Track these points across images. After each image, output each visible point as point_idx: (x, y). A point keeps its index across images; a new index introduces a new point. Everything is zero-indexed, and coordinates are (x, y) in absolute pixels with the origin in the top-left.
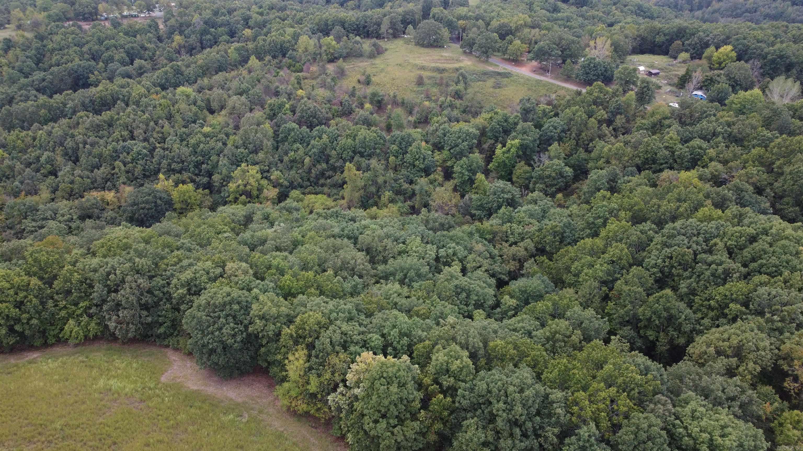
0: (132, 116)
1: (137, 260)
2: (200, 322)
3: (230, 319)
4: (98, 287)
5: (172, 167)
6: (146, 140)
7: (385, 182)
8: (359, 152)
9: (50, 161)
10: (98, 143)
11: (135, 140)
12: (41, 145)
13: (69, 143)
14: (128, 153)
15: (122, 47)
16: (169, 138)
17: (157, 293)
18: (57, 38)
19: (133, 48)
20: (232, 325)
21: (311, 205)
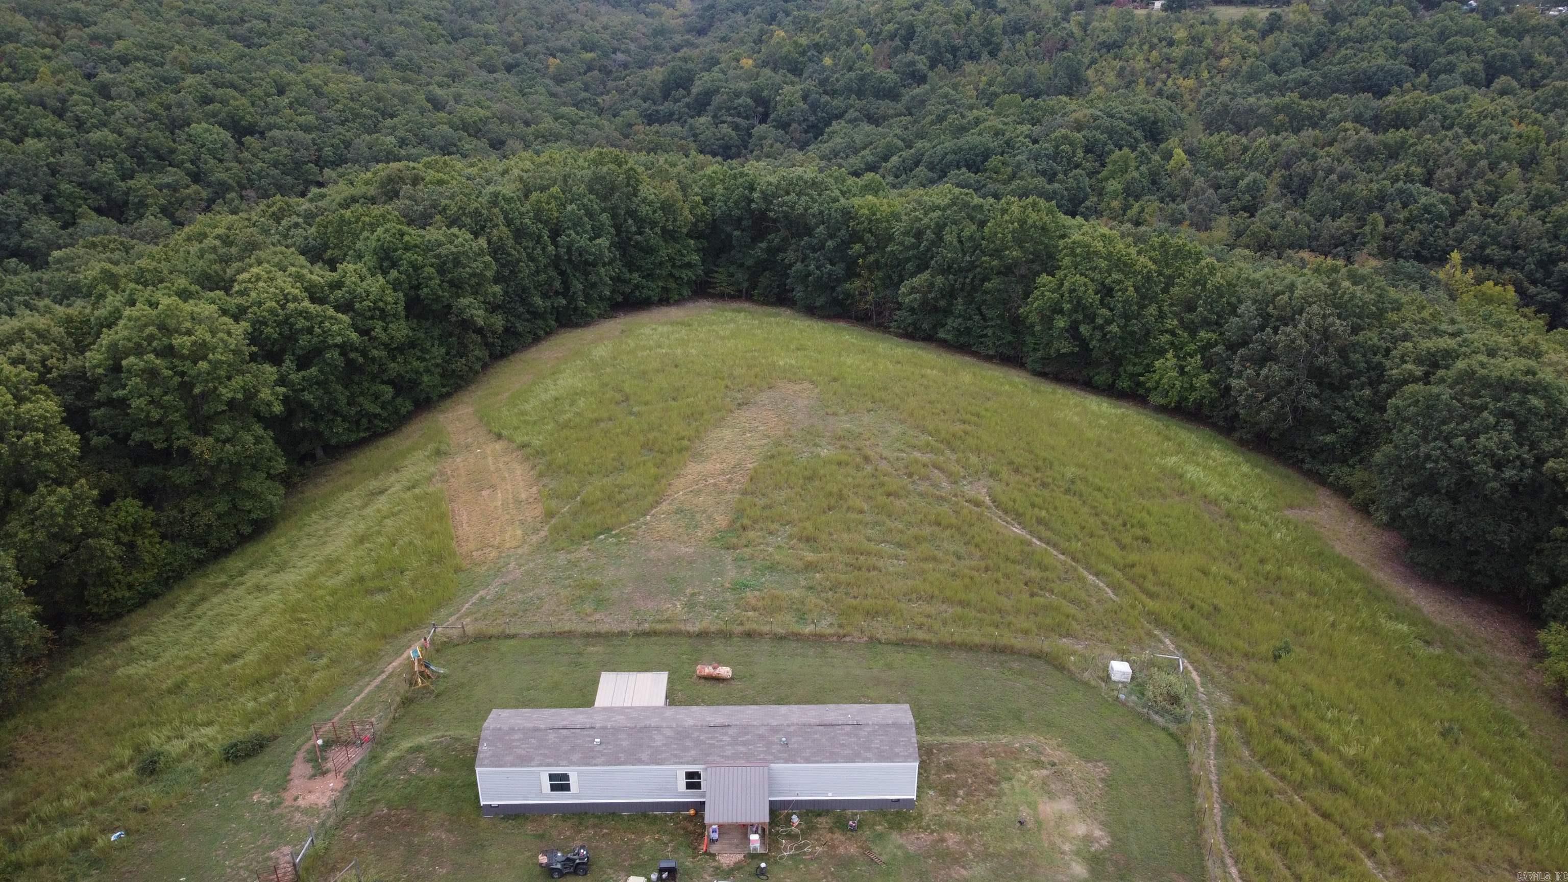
0: (1447, 143)
5: (1488, 251)
6: (1455, 192)
9: (1254, 189)
10: (1355, 177)
11: (1430, 186)
12: (1251, 163)
13: (1304, 166)
14: (1405, 206)
15: (1482, 51)
16: (1506, 197)
18: (1362, 21)
19: (1504, 57)
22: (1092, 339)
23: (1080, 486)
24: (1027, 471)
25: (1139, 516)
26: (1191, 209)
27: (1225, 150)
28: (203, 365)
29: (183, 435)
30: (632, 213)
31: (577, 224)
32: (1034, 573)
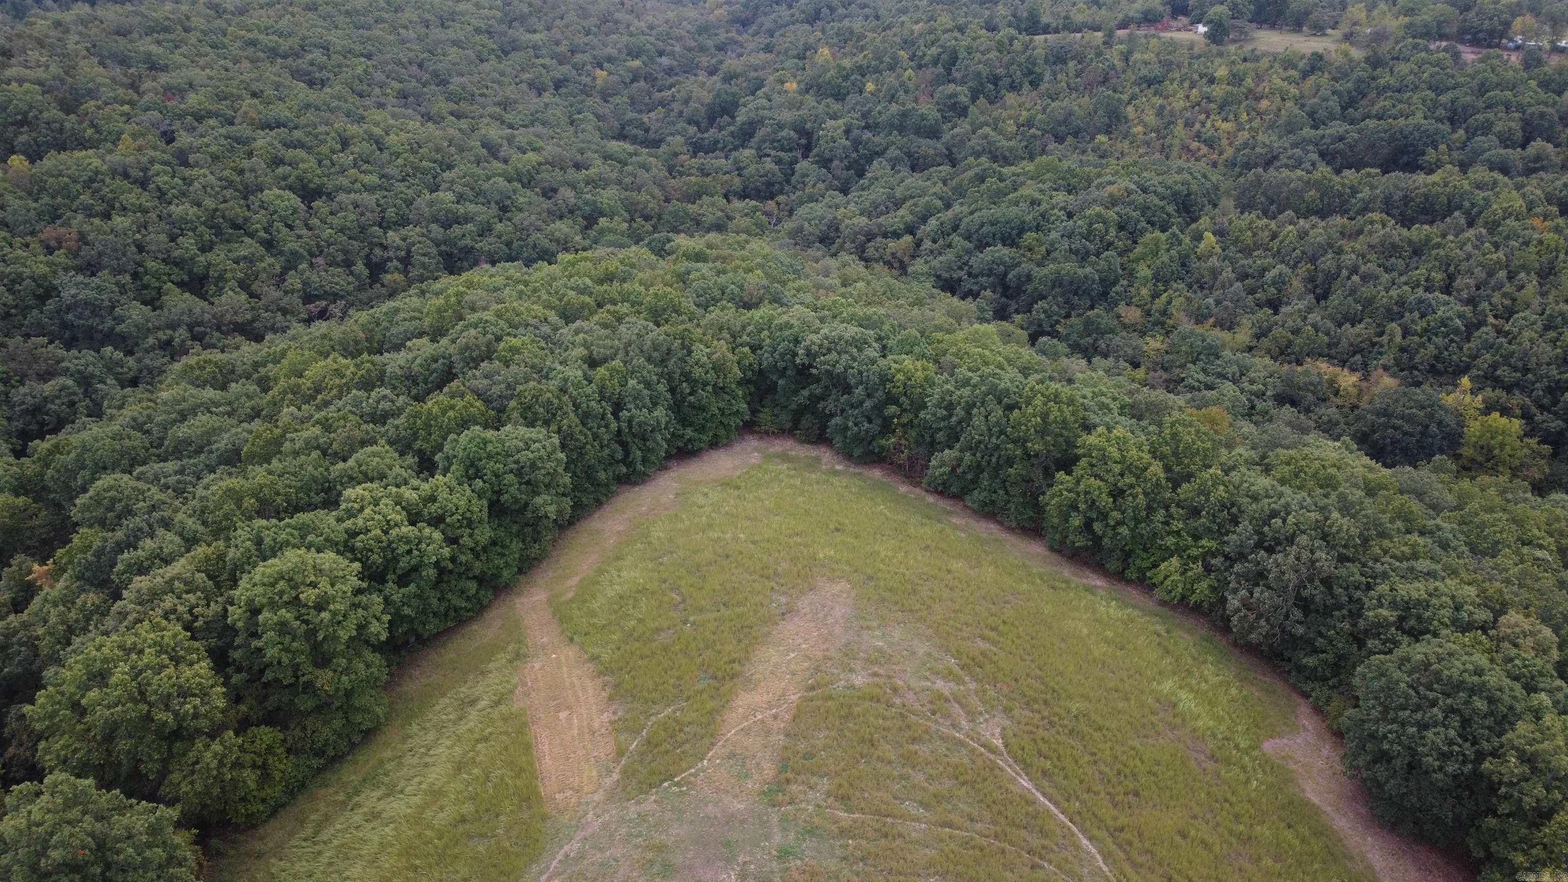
0: (1469, 248)
1: (1335, 515)
2: (1390, 688)
3: (1455, 721)
4: (1245, 527)
5: (1499, 372)
6: (1472, 301)
9: (1280, 283)
10: (1377, 278)
11: (1449, 294)
12: (1279, 251)
13: (1327, 262)
14: (1423, 316)
15: (1521, 108)
16: (1521, 314)
17: (1339, 591)
18: (1403, 68)
19: (1542, 115)
22: (1104, 535)
23: (1083, 726)
24: (1036, 706)
25: (1132, 764)
26: (1218, 302)
27: (1255, 235)
28: (325, 615)
29: (309, 671)
30: (687, 376)
31: (637, 397)
32: (1036, 842)
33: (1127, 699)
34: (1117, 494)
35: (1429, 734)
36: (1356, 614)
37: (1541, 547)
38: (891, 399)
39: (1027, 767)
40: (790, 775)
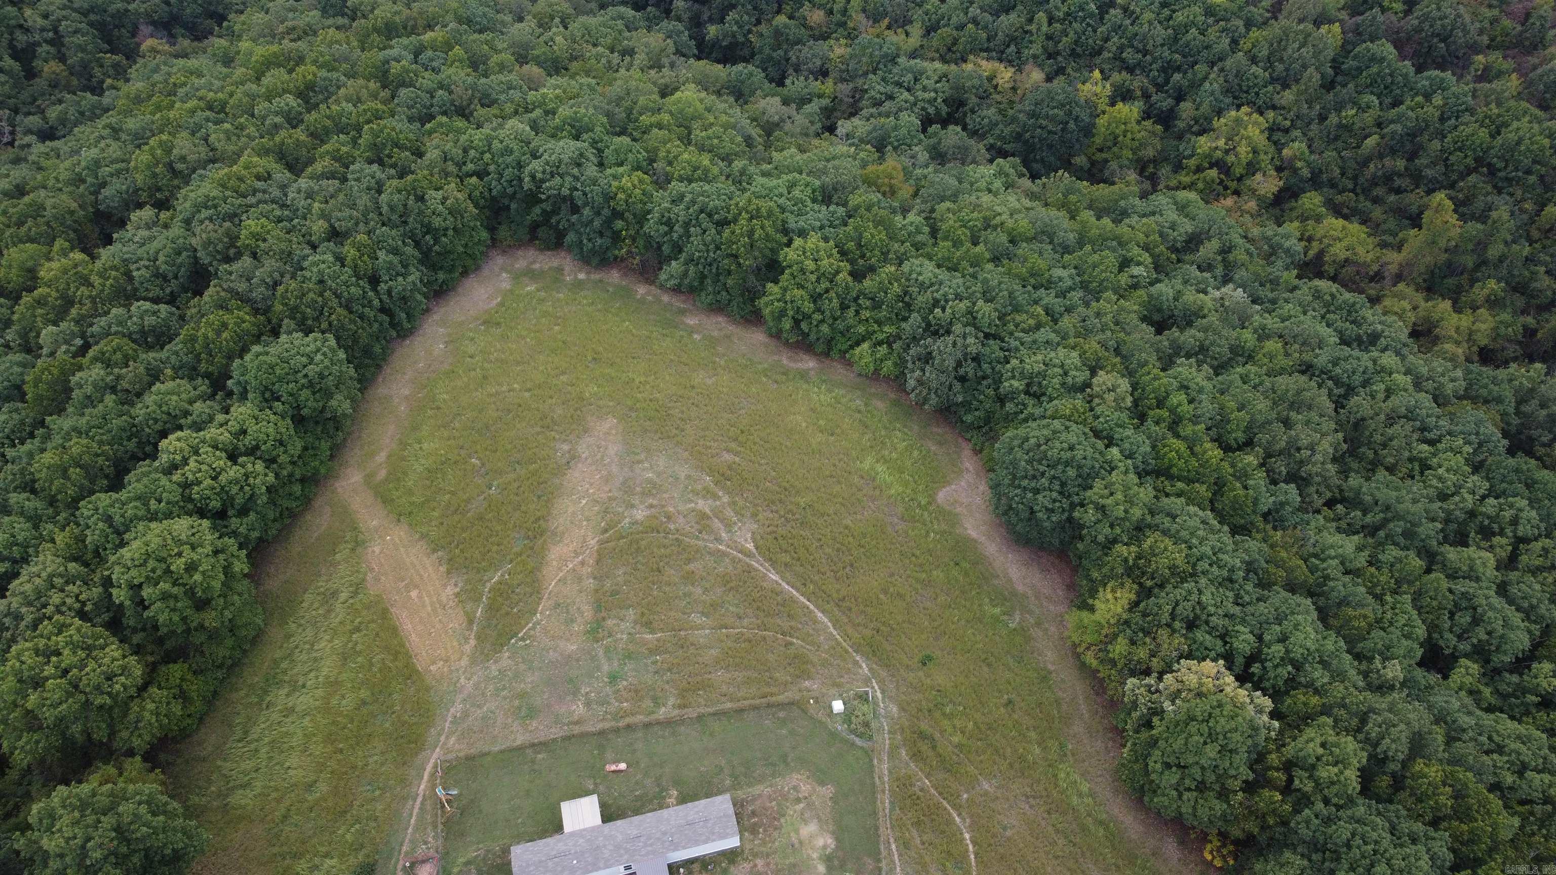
1: (980, 303)
3: (1057, 485)
4: (915, 318)
7: (1501, 259)
8: (1489, 165)
17: (985, 365)
20: (1055, 495)
21: (1326, 241)
22: (810, 331)
23: (809, 517)
24: (774, 507)
25: (847, 541)
33: (839, 482)
34: (815, 298)
35: (1040, 497)
36: (998, 382)
37: (1139, 264)
38: (617, 214)
39: (773, 563)
40: (603, 614)
